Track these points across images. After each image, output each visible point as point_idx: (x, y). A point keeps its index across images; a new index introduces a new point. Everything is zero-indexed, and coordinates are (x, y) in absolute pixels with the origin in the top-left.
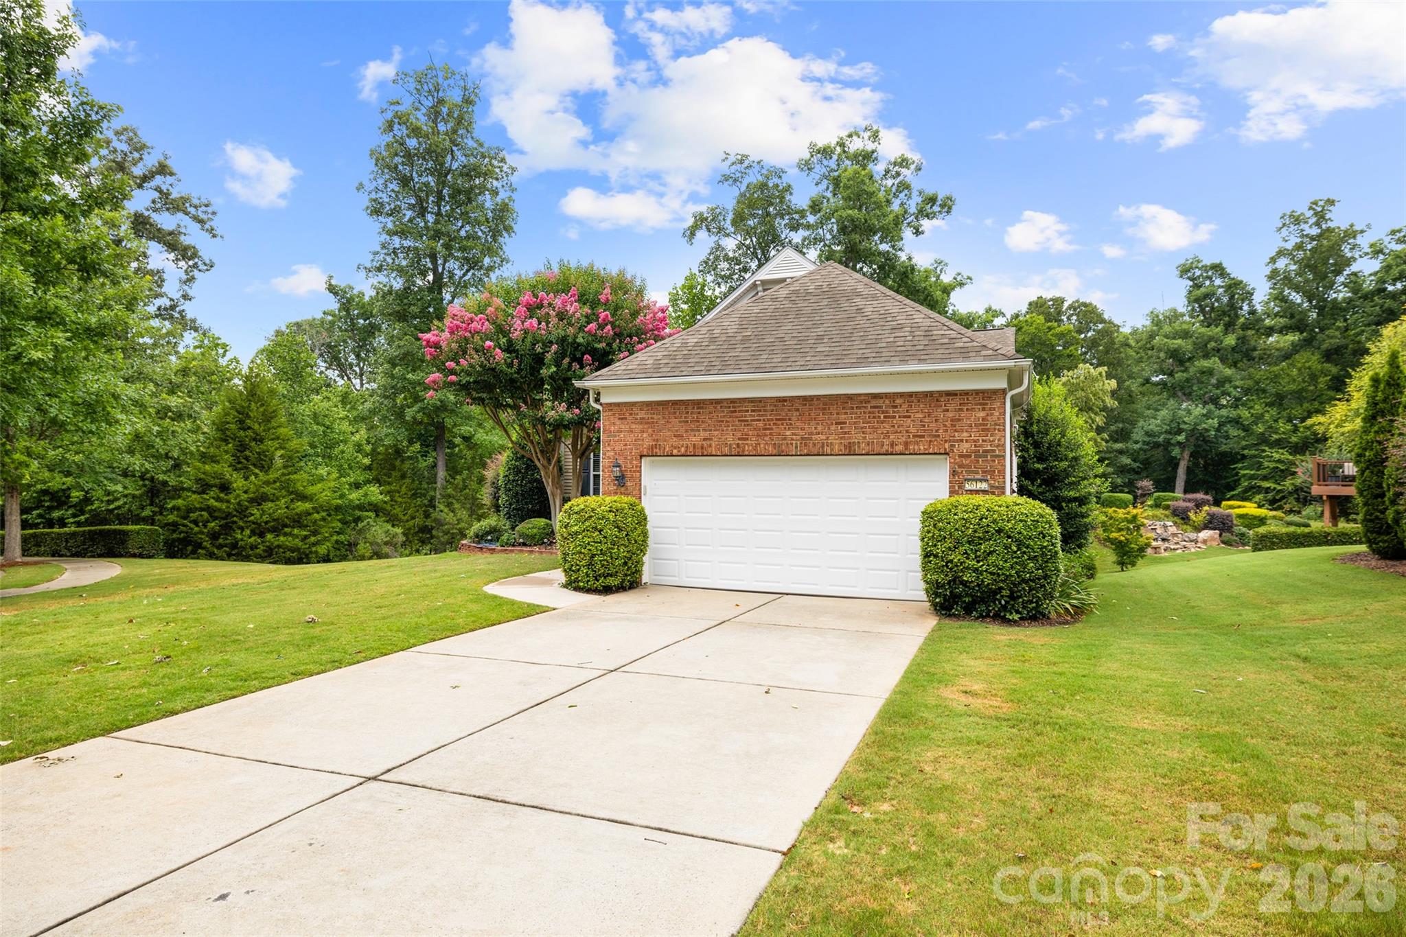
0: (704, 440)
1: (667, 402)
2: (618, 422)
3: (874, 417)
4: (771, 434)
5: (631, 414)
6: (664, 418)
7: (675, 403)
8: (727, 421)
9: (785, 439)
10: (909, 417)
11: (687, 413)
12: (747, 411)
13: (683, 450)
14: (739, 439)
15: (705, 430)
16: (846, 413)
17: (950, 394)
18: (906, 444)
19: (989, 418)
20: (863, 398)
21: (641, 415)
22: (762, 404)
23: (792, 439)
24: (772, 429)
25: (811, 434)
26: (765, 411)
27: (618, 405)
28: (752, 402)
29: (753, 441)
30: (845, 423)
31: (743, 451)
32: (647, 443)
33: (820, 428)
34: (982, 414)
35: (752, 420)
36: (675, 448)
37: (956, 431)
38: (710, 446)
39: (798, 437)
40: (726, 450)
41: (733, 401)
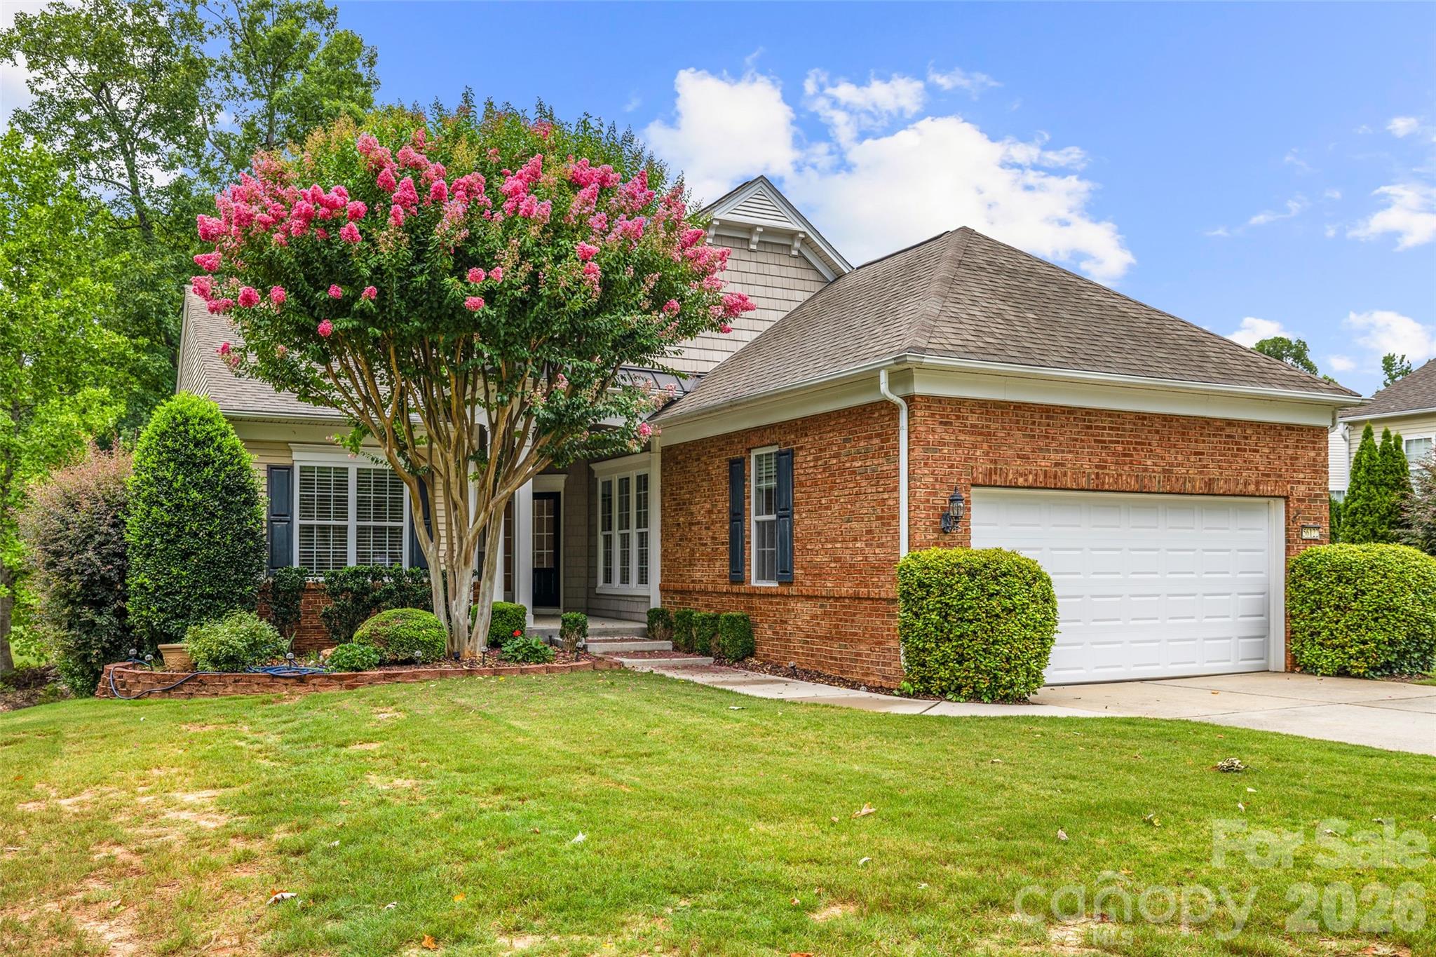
0: (1056, 465)
1: (1009, 403)
2: (939, 429)
3: (1229, 449)
4: (1131, 463)
5: (958, 417)
6: (1004, 428)
7: (1019, 406)
8: (1082, 441)
9: (1146, 470)
10: (1257, 451)
11: (1034, 423)
12: (1104, 428)
13: (1031, 478)
14: (1097, 467)
15: (1056, 451)
16: (1204, 441)
17: (1290, 427)
18: (1257, 483)
19: (1318, 458)
20: (1218, 424)
21: (973, 419)
22: (1120, 420)
23: (1154, 471)
24: (1131, 455)
25: (1171, 465)
26: (1124, 430)
27: (939, 400)
28: (1110, 416)
29: (1112, 470)
30: (1202, 454)
31: (1103, 483)
32: (983, 466)
33: (1180, 457)
34: (1312, 454)
35: (1111, 442)
36: (1021, 475)
37: (1294, 471)
38: (1065, 474)
39: (1160, 469)
40: (1083, 482)
41: (1089, 412)
